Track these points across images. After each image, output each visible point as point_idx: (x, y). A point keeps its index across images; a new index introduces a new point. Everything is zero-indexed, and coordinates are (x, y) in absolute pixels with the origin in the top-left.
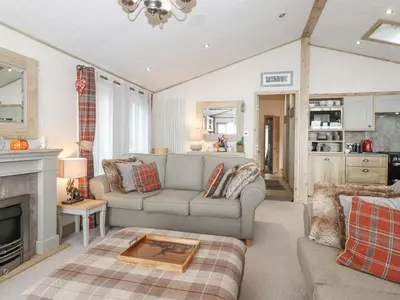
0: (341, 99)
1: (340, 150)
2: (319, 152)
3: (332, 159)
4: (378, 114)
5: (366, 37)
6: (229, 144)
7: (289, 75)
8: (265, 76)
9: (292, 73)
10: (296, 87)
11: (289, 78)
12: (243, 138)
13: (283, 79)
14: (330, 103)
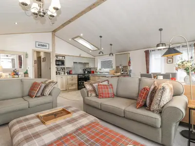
0: (64, 57)
1: (65, 74)
2: (58, 75)
3: (63, 77)
4: (74, 63)
5: (73, 39)
6: (19, 73)
7: (48, 45)
8: (37, 43)
9: (49, 44)
10: (50, 50)
11: (48, 46)
12: (27, 70)
13: (45, 46)
14: (61, 57)
